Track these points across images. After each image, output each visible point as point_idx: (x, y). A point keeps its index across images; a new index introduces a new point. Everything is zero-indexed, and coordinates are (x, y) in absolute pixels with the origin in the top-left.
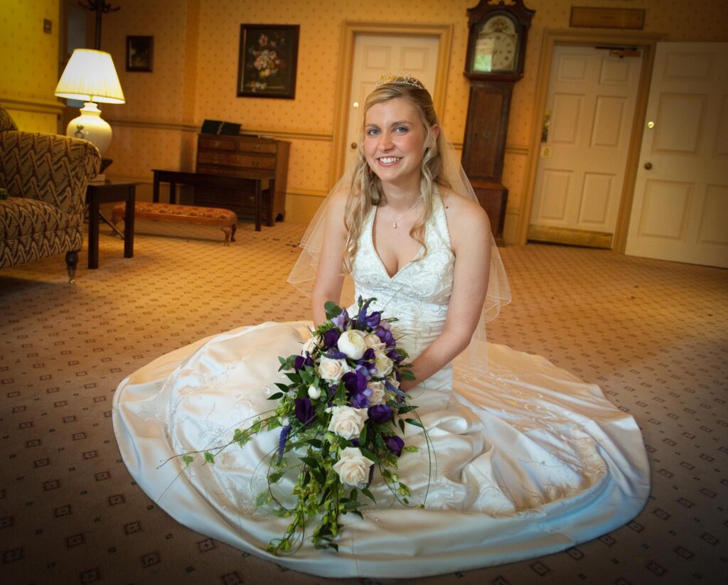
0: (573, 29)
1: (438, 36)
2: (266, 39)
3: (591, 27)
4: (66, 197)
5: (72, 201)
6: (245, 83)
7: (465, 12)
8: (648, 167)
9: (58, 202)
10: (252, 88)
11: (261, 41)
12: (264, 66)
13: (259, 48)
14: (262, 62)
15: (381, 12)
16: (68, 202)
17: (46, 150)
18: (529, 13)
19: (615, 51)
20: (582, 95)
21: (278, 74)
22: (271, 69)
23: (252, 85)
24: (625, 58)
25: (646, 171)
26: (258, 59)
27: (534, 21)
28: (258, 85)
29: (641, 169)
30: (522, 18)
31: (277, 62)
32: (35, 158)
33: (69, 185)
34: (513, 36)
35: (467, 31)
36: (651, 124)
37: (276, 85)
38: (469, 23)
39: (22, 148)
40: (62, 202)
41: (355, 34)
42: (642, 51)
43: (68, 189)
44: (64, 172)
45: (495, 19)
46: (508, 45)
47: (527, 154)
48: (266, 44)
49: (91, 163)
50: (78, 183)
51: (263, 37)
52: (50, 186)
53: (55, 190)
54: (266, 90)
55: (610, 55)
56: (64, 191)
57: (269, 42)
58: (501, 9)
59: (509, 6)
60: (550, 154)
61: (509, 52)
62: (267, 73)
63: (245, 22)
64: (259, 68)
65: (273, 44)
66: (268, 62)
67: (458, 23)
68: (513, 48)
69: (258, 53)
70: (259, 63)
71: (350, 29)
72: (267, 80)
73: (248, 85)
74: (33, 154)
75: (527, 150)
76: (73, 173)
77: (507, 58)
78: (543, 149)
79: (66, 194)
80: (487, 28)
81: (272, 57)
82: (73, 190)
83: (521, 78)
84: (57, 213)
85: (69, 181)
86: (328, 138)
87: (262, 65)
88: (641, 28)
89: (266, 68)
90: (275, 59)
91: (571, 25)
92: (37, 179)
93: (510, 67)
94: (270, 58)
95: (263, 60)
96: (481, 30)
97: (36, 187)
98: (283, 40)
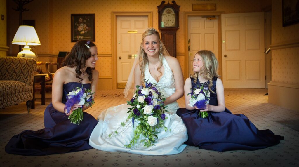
0: (194, 11)
1: (147, 16)
2: (82, 19)
3: (199, 10)
4: (28, 79)
5: (30, 81)
6: (74, 37)
7: (156, 7)
8: (225, 56)
9: (25, 82)
10: (77, 38)
11: (80, 20)
12: (82, 30)
13: (79, 23)
14: (81, 28)
15: (126, 8)
16: (29, 81)
17: (18, 62)
18: (178, 7)
19: (208, 18)
20: (200, 33)
21: (88, 32)
22: (85, 31)
23: (77, 37)
24: (212, 20)
25: (225, 58)
26: (79, 27)
27: (180, 9)
28: (80, 37)
29: (223, 57)
30: (176, 8)
31: (87, 28)
32: (14, 66)
33: (29, 75)
34: (174, 15)
35: (158, 14)
36: (224, 41)
37: (87, 37)
38: (158, 11)
39: (8, 62)
40: (27, 81)
41: (117, 16)
42: (217, 17)
43: (29, 76)
44: (27, 70)
45: (167, 9)
46: (173, 18)
47: (184, 56)
48: (82, 21)
49: (35, 67)
50: (32, 74)
51: (80, 19)
52: (22, 76)
53: (24, 77)
54: (83, 39)
55: (207, 19)
56: (27, 77)
57: (83, 20)
58: (168, 6)
59: (171, 4)
60: (192, 55)
61: (173, 20)
62: (83, 32)
63: (73, 13)
64: (80, 31)
65: (85, 21)
66: (83, 28)
67: (154, 11)
68: (174, 19)
69: (79, 25)
70: (79, 29)
71: (115, 15)
72: (83, 35)
73: (75, 37)
74: (13, 64)
75: (184, 54)
76: (30, 70)
77: (173, 22)
78: (189, 53)
79: (28, 78)
80: (165, 12)
81: (85, 26)
82: (30, 76)
83: (178, 29)
84: (26, 85)
85: (29, 73)
86: (110, 55)
87: (81, 29)
88: (216, 10)
89: (83, 30)
90: (86, 27)
91: (193, 10)
92: (16, 73)
93: (174, 25)
94: (84, 27)
95: (81, 27)
96: (163, 13)
97: (16, 76)
98: (89, 20)
